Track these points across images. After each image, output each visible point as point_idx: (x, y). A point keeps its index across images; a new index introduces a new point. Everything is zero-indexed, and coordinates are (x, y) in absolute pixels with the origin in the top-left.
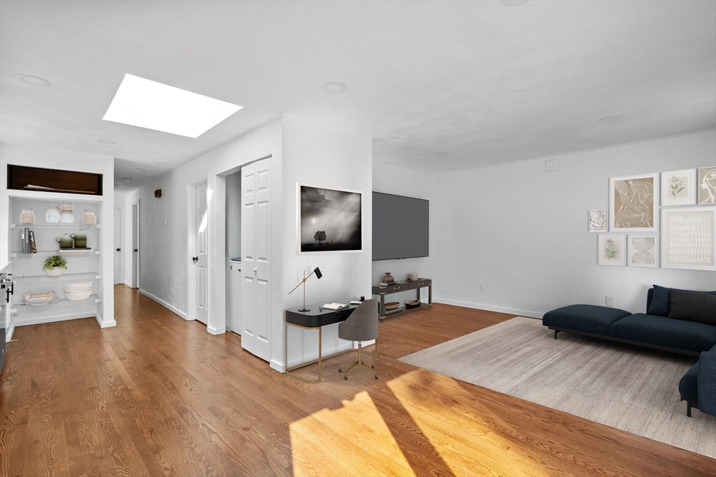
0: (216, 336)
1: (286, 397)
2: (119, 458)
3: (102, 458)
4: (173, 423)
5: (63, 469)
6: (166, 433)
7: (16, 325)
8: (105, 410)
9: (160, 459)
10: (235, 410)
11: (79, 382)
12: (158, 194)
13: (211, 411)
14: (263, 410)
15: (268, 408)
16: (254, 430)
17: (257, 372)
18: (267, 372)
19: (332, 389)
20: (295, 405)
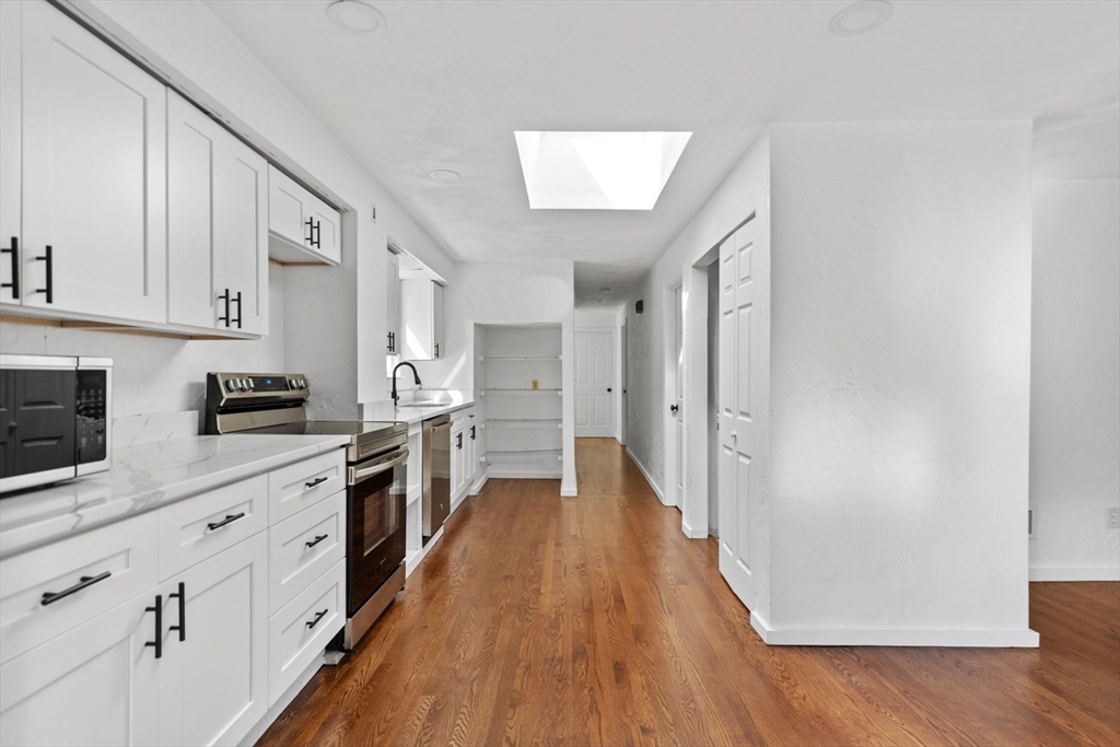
0: (692, 539)
1: (748, 699)
2: (475, 692)
3: (461, 681)
4: (559, 667)
5: (423, 677)
6: (541, 679)
7: (490, 476)
8: (502, 612)
9: (511, 719)
10: (649, 685)
11: (501, 564)
12: (640, 307)
13: (616, 670)
14: (692, 706)
15: (702, 706)
16: (656, 739)
17: (723, 625)
18: (740, 632)
19: (857, 723)
20: (757, 723)
